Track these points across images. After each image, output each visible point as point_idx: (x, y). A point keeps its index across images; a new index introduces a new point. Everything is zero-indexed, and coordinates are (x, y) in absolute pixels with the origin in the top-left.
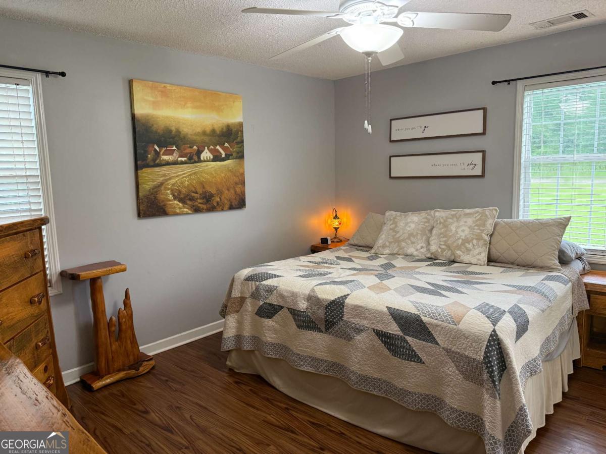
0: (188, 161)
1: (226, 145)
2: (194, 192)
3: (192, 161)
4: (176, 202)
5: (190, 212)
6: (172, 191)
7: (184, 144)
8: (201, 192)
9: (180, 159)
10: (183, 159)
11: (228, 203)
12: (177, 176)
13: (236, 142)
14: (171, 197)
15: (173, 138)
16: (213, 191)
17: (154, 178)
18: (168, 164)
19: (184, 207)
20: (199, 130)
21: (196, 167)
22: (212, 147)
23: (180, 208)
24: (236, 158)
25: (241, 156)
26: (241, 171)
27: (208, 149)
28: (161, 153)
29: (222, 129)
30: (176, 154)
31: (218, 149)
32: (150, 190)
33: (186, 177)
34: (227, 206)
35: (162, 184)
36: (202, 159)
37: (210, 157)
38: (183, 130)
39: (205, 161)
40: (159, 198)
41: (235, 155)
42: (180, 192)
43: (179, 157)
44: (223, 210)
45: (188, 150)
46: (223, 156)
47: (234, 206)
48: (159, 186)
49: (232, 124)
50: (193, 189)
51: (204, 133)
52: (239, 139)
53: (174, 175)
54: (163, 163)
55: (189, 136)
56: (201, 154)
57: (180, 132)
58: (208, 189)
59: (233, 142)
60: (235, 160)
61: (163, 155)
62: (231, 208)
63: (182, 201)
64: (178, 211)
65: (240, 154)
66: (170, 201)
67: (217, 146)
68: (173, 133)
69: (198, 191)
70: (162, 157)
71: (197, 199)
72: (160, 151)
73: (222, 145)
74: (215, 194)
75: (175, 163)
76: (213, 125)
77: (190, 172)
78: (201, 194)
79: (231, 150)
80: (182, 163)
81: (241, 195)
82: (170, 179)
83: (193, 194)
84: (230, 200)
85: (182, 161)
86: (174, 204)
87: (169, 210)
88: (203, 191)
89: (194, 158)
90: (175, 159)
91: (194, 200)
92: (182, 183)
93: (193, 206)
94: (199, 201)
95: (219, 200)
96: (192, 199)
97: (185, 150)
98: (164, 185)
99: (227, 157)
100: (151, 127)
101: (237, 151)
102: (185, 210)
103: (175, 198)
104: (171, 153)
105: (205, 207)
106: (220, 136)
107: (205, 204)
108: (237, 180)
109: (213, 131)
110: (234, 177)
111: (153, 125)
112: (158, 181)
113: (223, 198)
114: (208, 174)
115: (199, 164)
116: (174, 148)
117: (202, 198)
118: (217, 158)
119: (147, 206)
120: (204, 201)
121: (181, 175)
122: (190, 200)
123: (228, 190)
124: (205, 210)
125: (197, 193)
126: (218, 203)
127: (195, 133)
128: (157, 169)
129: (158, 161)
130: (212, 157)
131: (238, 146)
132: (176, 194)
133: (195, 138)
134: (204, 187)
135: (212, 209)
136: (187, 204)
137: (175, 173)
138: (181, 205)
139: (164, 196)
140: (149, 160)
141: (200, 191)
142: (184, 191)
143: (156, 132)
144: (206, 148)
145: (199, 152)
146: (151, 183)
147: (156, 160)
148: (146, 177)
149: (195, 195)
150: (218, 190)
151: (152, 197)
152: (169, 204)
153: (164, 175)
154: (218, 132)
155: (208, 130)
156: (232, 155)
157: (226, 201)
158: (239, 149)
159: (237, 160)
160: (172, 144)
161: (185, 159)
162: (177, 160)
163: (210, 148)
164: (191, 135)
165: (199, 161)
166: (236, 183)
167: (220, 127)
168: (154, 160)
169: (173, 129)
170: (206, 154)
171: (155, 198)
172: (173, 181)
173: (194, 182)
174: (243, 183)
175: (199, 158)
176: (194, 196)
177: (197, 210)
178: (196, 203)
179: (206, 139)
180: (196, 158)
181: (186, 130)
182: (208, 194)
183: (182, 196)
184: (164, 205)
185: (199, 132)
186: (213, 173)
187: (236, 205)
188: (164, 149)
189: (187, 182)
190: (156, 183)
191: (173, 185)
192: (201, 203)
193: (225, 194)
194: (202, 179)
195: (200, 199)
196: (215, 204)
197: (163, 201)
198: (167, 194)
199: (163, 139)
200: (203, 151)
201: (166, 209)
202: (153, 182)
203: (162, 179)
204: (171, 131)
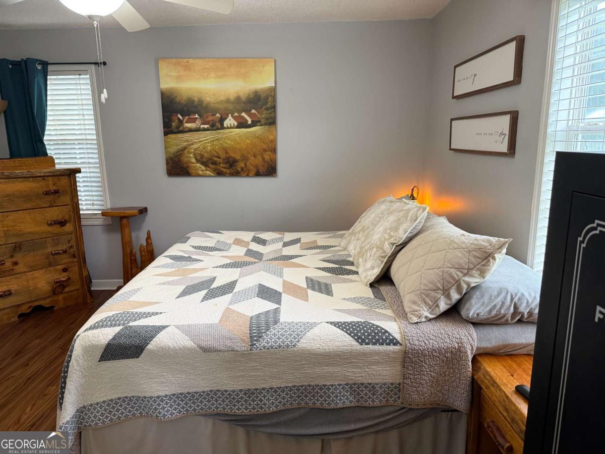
0: (210, 128)
1: (253, 111)
2: (216, 157)
3: (215, 128)
4: (198, 165)
5: (212, 174)
6: (194, 154)
7: (206, 112)
8: (224, 158)
9: (202, 126)
10: (206, 126)
11: (255, 170)
12: (200, 142)
13: (265, 108)
14: (193, 160)
15: (196, 107)
16: (238, 158)
17: (178, 143)
18: (190, 130)
19: (207, 170)
20: (222, 98)
21: (219, 133)
22: (237, 114)
23: (203, 171)
24: (265, 125)
25: (272, 122)
26: (271, 137)
27: (232, 116)
28: (184, 121)
29: (249, 95)
30: (198, 122)
31: (243, 116)
32: (174, 153)
33: (208, 143)
34: (253, 173)
35: (185, 148)
36: (225, 125)
37: (234, 124)
38: (205, 100)
39: (228, 128)
40: (182, 160)
41: (263, 121)
42: (202, 156)
43: (202, 124)
44: (248, 176)
45: (210, 118)
46: (250, 122)
47: (261, 173)
48: (182, 150)
49: (261, 89)
50: (216, 154)
51: (228, 101)
52: (269, 105)
53: (196, 141)
54: (186, 130)
55: (212, 105)
56: (224, 121)
57: (202, 102)
58: (232, 155)
59: (261, 108)
60: (264, 126)
61: (186, 122)
62: (258, 174)
63: (205, 164)
64: (201, 173)
65: (270, 120)
66: (193, 163)
67: (242, 113)
68: (196, 102)
69: (221, 157)
70: (185, 124)
71: (220, 163)
72: (183, 119)
73: (248, 111)
74: (239, 160)
75: (198, 130)
76: (237, 93)
77: (212, 138)
78: (224, 159)
79: (259, 116)
80: (205, 130)
81: (270, 162)
82: (193, 144)
83: (216, 159)
84: (256, 167)
85: (204, 128)
86: (197, 166)
87: (192, 171)
88: (226, 157)
89: (217, 125)
90: (198, 126)
91: (216, 164)
92: (204, 148)
93: (216, 169)
94: (222, 165)
95: (243, 165)
96: (214, 163)
97: (207, 117)
98: (187, 149)
99: (254, 124)
100: (175, 99)
101: (267, 117)
102: (208, 172)
103: (198, 161)
104: (194, 121)
105: (228, 171)
106: (246, 103)
107: (228, 168)
108: (265, 146)
109: (238, 99)
110: (262, 144)
111: (176, 97)
112: (182, 146)
113: (248, 164)
114: (230, 140)
115: (222, 131)
116: (197, 116)
117: (226, 163)
118: (242, 124)
119: (172, 166)
120: (227, 165)
121: (203, 141)
122: (212, 163)
123: (255, 156)
124: (229, 174)
125: (220, 158)
126: (242, 169)
127: (218, 102)
128: (180, 135)
129: (181, 128)
130: (236, 124)
131: (268, 112)
132: (199, 158)
133: (218, 106)
134: (227, 153)
135: (236, 174)
136: (209, 167)
137: (197, 139)
138: (203, 168)
139: (187, 159)
140: (173, 128)
141: (223, 156)
142: (206, 155)
143: (179, 103)
144: (230, 115)
145: (222, 120)
146: (175, 147)
147: (180, 127)
148: (170, 142)
149: (218, 159)
150: (243, 156)
151: (176, 159)
152: (192, 166)
153: (187, 141)
154: (244, 99)
155: (232, 97)
156: (260, 121)
157: (252, 167)
158: (269, 115)
159: (266, 126)
160: (195, 113)
161: (208, 126)
162: (200, 127)
163: (234, 115)
164: (214, 103)
165: (223, 128)
166: (265, 150)
167: (246, 94)
168: (178, 127)
169: (196, 99)
170: (230, 121)
171: (180, 161)
172: (195, 146)
173: (217, 147)
174: (274, 151)
175: (222, 124)
176: (217, 161)
177: (220, 174)
178: (219, 167)
179: (230, 107)
180: (218, 125)
181: (208, 99)
182: (231, 159)
183: (205, 160)
184: (187, 167)
185: (222, 101)
186: (238, 139)
187: (264, 172)
188: (187, 117)
189: (209, 148)
190: (179, 147)
191: (196, 149)
192: (224, 168)
193: (251, 160)
194: (225, 145)
195: (223, 164)
196: (239, 170)
197: (186, 163)
198: (190, 157)
199: (186, 108)
200: (226, 119)
201: (189, 170)
202: (176, 146)
203: (186, 143)
204: (193, 101)
